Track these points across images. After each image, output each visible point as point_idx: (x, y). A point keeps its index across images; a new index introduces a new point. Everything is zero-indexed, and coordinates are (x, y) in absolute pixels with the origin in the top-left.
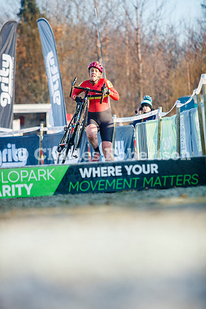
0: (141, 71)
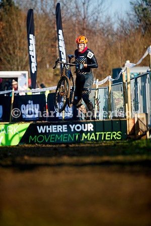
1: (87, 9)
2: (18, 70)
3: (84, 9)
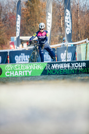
0: (79, 23)
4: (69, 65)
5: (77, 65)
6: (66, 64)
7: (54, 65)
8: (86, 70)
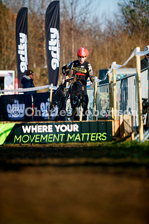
1: (75, 10)
2: (4, 69)
3: (72, 9)
4: (52, 129)
5: (64, 128)
6: (46, 126)
7: (27, 127)
8: (78, 137)
